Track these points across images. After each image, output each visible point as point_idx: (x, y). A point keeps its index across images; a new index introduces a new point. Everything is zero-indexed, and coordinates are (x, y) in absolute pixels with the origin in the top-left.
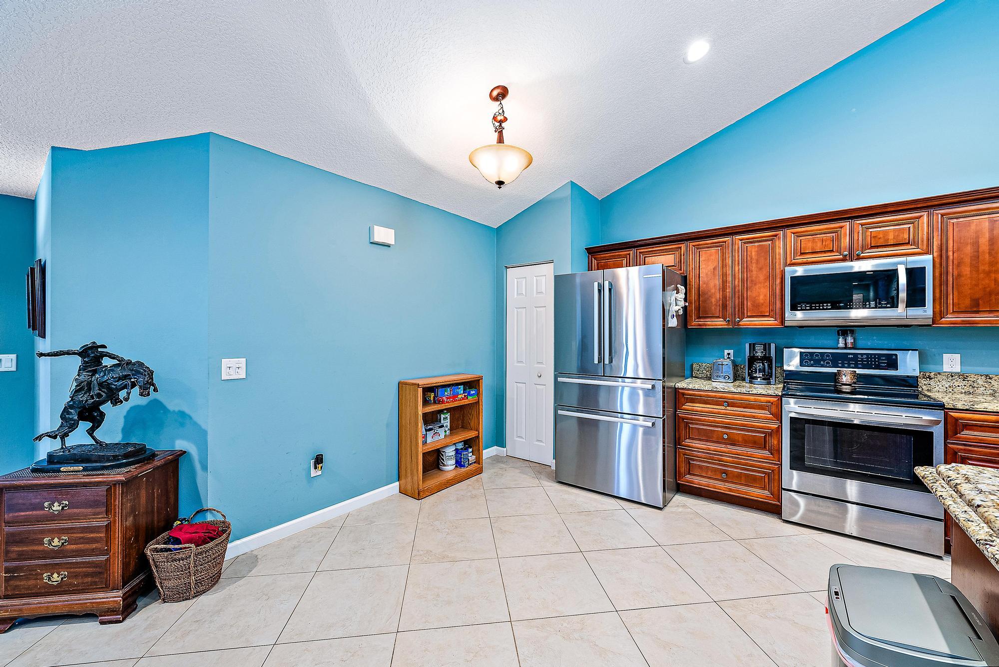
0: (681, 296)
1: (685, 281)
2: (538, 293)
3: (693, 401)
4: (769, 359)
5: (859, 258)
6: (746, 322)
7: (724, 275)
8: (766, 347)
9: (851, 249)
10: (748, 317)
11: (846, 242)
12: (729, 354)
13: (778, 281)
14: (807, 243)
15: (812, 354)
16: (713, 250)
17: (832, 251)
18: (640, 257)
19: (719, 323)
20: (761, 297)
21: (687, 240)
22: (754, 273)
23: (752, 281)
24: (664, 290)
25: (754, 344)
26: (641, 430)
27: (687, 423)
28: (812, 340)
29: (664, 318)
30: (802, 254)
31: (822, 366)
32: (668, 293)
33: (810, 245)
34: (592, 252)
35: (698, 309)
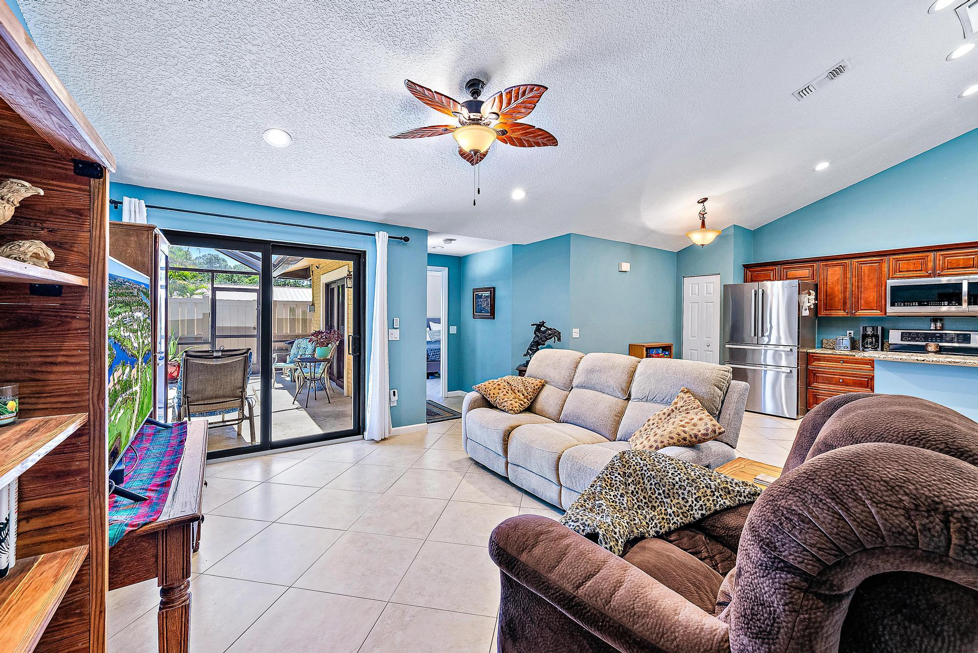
0: (813, 297)
1: (816, 288)
2: (707, 293)
3: (819, 360)
4: (877, 336)
5: (939, 275)
6: (860, 313)
7: (845, 283)
8: (875, 329)
9: (934, 269)
10: (861, 310)
11: (930, 265)
12: (850, 333)
13: (883, 288)
14: (903, 265)
15: (910, 333)
16: (837, 268)
17: (921, 270)
18: (783, 271)
19: (841, 313)
20: (871, 298)
21: (818, 261)
22: (866, 282)
23: (865, 287)
24: (799, 293)
25: (866, 327)
26: (784, 375)
27: (815, 373)
28: (913, 325)
29: (799, 310)
30: (900, 272)
31: (917, 341)
32: (802, 296)
33: (906, 266)
34: (746, 267)
35: (826, 304)
